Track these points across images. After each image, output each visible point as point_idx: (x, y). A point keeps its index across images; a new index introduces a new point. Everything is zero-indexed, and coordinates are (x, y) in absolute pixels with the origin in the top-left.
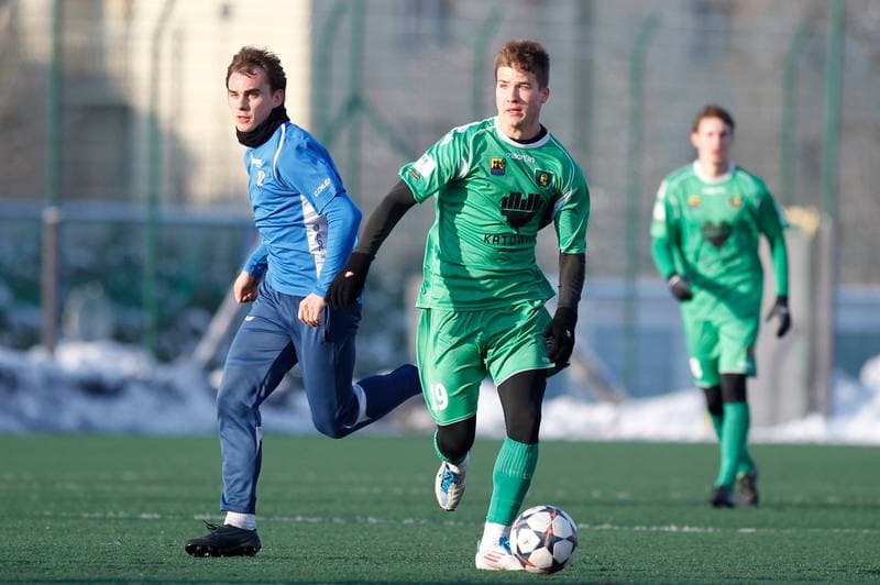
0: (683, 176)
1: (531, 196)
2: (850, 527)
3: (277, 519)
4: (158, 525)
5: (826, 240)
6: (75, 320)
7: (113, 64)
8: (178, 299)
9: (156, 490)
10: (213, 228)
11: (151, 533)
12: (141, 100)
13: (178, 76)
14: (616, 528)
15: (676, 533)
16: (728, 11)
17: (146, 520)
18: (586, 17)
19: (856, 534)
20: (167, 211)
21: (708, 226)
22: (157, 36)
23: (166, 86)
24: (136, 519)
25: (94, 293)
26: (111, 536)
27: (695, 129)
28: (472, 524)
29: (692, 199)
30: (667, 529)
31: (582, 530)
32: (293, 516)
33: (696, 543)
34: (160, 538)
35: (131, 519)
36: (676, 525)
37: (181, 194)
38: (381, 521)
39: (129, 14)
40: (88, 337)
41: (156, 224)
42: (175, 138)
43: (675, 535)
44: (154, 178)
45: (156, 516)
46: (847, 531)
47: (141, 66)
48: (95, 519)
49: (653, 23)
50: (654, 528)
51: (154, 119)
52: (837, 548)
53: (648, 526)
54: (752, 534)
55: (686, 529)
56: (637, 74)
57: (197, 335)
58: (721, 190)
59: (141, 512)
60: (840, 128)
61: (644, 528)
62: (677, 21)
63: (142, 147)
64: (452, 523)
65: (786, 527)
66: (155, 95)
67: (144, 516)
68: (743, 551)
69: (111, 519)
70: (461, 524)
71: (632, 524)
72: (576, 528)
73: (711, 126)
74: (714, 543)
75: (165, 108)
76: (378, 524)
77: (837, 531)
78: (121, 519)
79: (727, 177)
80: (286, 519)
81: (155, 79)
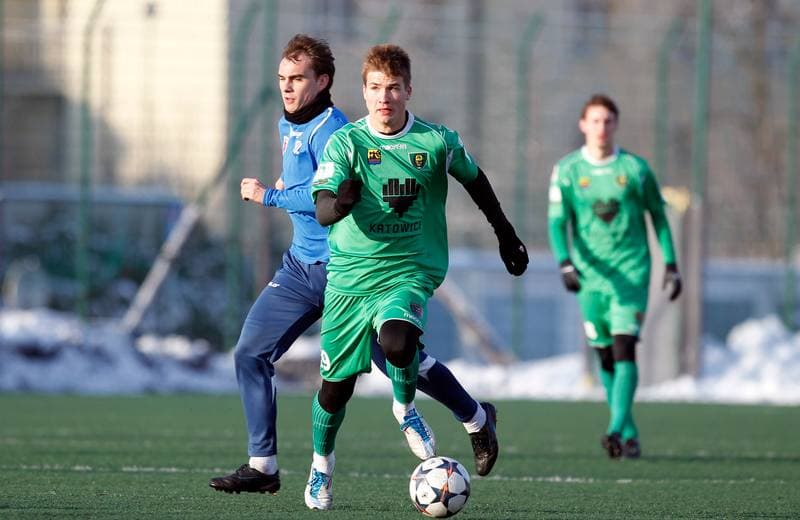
0: (573, 160)
1: (407, 180)
2: (717, 478)
3: (198, 470)
4: (90, 477)
5: (696, 217)
6: (14, 290)
7: (49, 58)
8: (107, 272)
9: (87, 444)
10: (139, 206)
11: (83, 483)
12: (74, 90)
13: (107, 69)
14: (506, 479)
15: (558, 483)
16: (607, 9)
17: (79, 472)
18: (477, 16)
19: (723, 485)
20: (98, 191)
21: (598, 204)
22: (89, 32)
23: (96, 77)
24: (70, 471)
25: (31, 266)
26: (46, 486)
27: (583, 116)
28: (375, 476)
29: (582, 180)
30: (551, 479)
31: (474, 480)
32: (212, 468)
33: (579, 492)
34: (91, 488)
35: (65, 471)
36: (559, 476)
37: (110, 176)
38: (292, 472)
39: (63, 12)
40: (26, 306)
41: (87, 202)
42: (105, 126)
43: (559, 485)
44: (86, 161)
45: (88, 468)
46: (715, 482)
47: (74, 59)
48: (33, 471)
49: (537, 22)
50: (540, 479)
51: (85, 107)
52: (705, 497)
53: (535, 477)
54: (628, 484)
55: (569, 480)
56: (524, 66)
57: (126, 303)
58: (609, 171)
59: (74, 465)
60: (708, 117)
61: (531, 479)
62: (560, 18)
63: (75, 134)
64: (357, 475)
65: (660, 479)
66: (86, 86)
67: (78, 468)
68: (621, 500)
69: (46, 471)
70: (365, 475)
71: (520, 475)
72: (468, 480)
73: (597, 113)
74: (594, 493)
75: (96, 97)
76: (288, 475)
77: (706, 481)
78: (56, 471)
79: (612, 159)
80: (205, 471)
81: (87, 70)
